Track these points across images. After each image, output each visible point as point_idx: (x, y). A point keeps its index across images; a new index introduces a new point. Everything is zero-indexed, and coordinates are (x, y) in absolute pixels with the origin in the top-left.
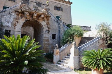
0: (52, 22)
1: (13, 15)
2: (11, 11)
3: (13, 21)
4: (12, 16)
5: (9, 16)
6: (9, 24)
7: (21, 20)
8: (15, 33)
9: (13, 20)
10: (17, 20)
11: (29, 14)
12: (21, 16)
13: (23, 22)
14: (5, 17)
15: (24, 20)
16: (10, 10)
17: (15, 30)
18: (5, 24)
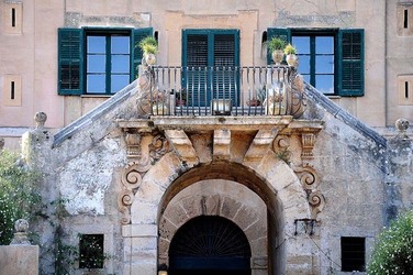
0: (337, 161)
1: (114, 152)
2: (99, 131)
3: (112, 186)
4: (108, 157)
5: (92, 157)
6: (96, 203)
7: (152, 170)
8: (126, 249)
9: (114, 180)
10: (132, 177)
11: (187, 141)
12: (152, 149)
13: (166, 181)
14: (72, 165)
15: (166, 169)
16: (97, 126)
17: (126, 230)
18: (78, 201)
